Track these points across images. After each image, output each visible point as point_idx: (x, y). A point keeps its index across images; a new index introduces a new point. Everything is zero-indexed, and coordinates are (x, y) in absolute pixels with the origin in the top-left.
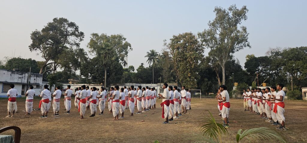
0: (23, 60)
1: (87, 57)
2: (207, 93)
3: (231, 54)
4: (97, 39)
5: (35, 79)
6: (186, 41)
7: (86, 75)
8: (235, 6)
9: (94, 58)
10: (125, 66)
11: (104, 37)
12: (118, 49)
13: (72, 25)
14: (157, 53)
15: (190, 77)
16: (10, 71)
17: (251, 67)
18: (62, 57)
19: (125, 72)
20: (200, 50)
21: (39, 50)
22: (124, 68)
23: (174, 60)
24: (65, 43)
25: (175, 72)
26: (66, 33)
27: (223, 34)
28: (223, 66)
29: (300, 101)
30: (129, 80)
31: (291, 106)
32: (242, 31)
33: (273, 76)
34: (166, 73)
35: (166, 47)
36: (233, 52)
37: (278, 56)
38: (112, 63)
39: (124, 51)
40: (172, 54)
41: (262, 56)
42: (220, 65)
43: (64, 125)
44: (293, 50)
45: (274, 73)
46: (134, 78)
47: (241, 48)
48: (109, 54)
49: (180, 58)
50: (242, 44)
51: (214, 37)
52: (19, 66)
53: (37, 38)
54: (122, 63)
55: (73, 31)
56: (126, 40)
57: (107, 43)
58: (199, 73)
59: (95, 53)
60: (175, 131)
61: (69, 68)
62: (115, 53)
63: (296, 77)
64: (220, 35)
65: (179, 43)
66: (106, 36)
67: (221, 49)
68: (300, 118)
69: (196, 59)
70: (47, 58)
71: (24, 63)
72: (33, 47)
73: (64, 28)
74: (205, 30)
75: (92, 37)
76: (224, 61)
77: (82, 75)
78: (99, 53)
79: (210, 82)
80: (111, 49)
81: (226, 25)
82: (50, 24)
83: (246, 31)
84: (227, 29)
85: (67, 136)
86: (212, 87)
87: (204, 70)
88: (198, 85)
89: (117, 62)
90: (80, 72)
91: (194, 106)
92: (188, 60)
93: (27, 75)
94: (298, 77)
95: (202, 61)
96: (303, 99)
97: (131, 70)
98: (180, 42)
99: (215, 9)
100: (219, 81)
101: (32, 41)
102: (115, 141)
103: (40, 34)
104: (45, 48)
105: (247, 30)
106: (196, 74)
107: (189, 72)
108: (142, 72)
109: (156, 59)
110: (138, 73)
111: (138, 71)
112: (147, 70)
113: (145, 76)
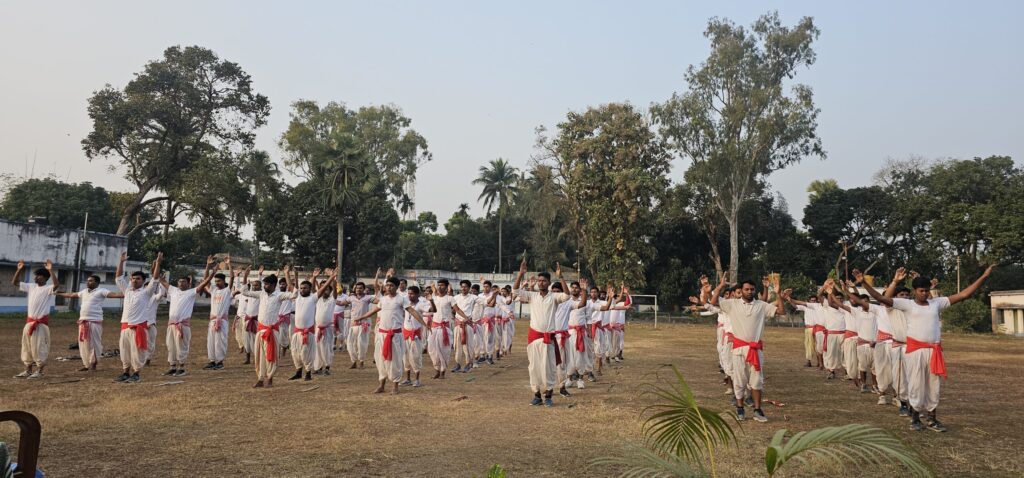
0: (63, 186)
1: (280, 181)
2: (676, 307)
3: (759, 177)
4: (314, 122)
5: (101, 253)
6: (610, 132)
7: (276, 242)
8: (775, 19)
9: (303, 184)
10: (406, 212)
11: (336, 114)
12: (384, 156)
13: (229, 71)
14: (512, 169)
15: (621, 253)
16: (17, 224)
17: (824, 220)
18: (195, 179)
19: (404, 232)
20: (657, 163)
21: (116, 153)
22: (401, 219)
23: (570, 195)
24: (203, 133)
25: (574, 234)
26: (207, 97)
27: (735, 111)
28: (733, 216)
29: (982, 335)
30: (418, 259)
31: (956, 353)
32: (799, 101)
33: (895, 253)
34: (543, 240)
35: (543, 151)
36: (767, 172)
37: (914, 186)
38: (362, 201)
39: (403, 163)
40: (563, 175)
41: (861, 186)
42: (722, 214)
43: (194, 409)
44: (964, 168)
45: (902, 242)
46: (436, 253)
47: (794, 157)
48: (354, 171)
49: (589, 188)
50: (797, 146)
51: (703, 120)
52: (48, 208)
53: (112, 114)
54: (395, 204)
55: (232, 92)
56: (412, 126)
57: (346, 135)
58: (652, 241)
59: (307, 169)
60: (567, 432)
61: (219, 215)
62: (373, 169)
63: (972, 256)
64: (724, 113)
65: (586, 137)
66: (343, 110)
67: (728, 161)
68: (984, 393)
69: (643, 191)
70: (144, 181)
71: (67, 198)
72: (97, 143)
73: (202, 81)
74: (674, 96)
75: (295, 112)
76: (736, 202)
77: (262, 240)
78: (319, 168)
79: (687, 271)
80: (359, 154)
81: (743, 81)
82: (154, 67)
83: (810, 100)
84: (747, 94)
85: (202, 447)
87: (669, 229)
88: (648, 280)
89: (381, 198)
90: (256, 230)
91: (634, 350)
92: (615, 194)
93: (74, 237)
94: (978, 258)
95: (661, 199)
96: (994, 328)
97: (426, 226)
98: (591, 134)
99: (708, 26)
100: (718, 266)
101: (92, 122)
102: (365, 464)
103: (121, 100)
104: (136, 148)
105: (814, 99)
106: (644, 243)
107: (618, 236)
108: (463, 235)
109: (511, 191)
110: (448, 237)
111: (450, 229)
112: (479, 229)
113: (474, 246)
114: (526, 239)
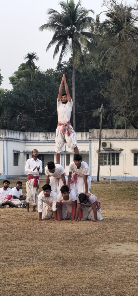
108: (31, 90)
109: (84, 37)
110: (14, 92)
111: (17, 83)
112: (49, 82)
113: (44, 101)
114: (103, 93)
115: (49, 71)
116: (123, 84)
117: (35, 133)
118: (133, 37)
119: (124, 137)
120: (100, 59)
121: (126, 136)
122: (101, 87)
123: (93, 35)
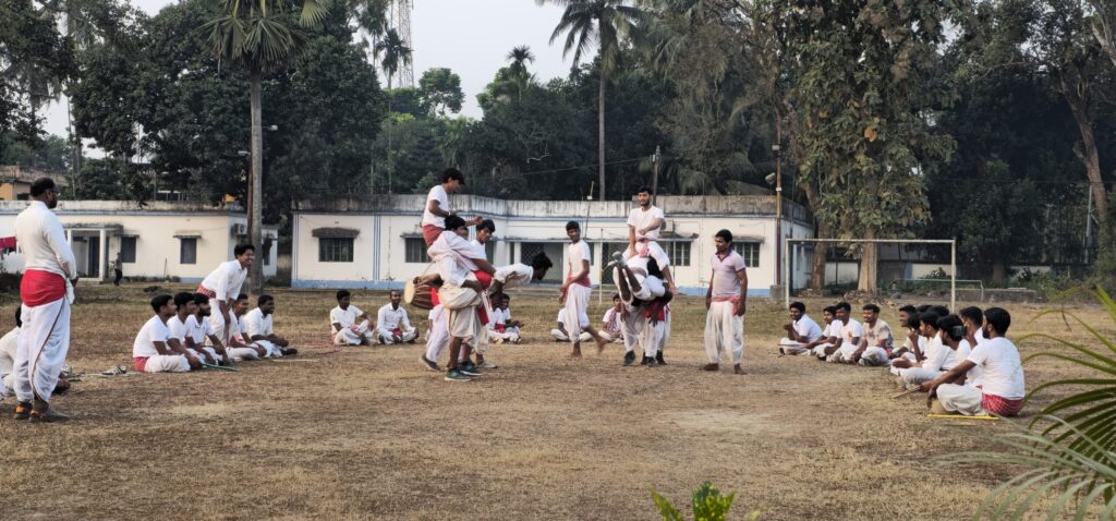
2: (997, 269)
10: (393, 70)
15: (875, 150)
19: (391, 114)
23: (759, 20)
25: (770, 107)
34: (698, 123)
38: (300, 43)
54: (369, 50)
58: (942, 122)
69: (926, 7)
79: (1027, 184)
86: (1040, 218)
87: (983, 93)
88: (934, 209)
89: (339, 39)
92: (862, 17)
95: (966, 24)
97: (437, 100)
100: (1096, 174)
106: (925, 125)
107: (868, 112)
108: (519, 118)
109: (623, 16)
110: (486, 124)
111: (492, 106)
112: (554, 103)
113: (544, 141)
114: (660, 124)
115: (555, 83)
116: (699, 108)
117: (527, 203)
118: (719, 15)
119: (701, 211)
120: (653, 59)
121: (705, 209)
122: (655, 113)
123: (640, 12)
